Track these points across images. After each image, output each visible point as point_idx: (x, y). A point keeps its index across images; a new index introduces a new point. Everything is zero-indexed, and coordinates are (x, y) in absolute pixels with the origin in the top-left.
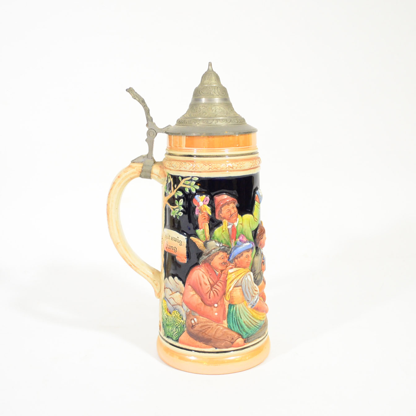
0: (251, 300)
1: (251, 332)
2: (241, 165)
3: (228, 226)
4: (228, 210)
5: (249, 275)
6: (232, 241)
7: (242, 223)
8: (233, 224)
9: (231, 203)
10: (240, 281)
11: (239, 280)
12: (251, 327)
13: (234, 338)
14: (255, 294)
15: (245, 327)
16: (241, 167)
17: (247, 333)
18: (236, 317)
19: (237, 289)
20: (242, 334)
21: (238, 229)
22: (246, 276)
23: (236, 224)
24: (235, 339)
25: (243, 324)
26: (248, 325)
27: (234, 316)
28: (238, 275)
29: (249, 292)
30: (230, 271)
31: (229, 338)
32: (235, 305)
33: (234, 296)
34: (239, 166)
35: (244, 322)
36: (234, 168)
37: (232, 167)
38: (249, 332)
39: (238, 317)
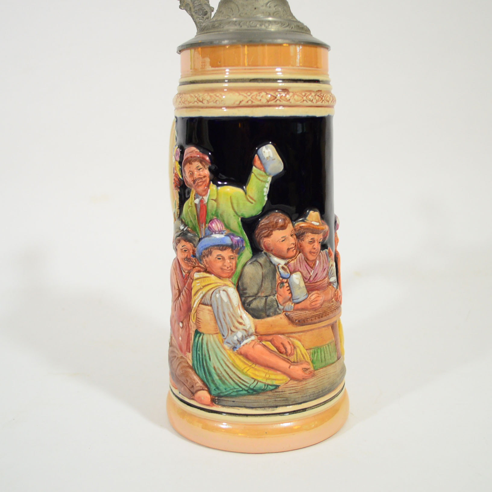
0: (228, 335)
1: (225, 389)
2: (217, 98)
3: (195, 199)
4: (191, 173)
5: (224, 290)
6: (202, 227)
7: (216, 199)
8: (203, 198)
9: (195, 160)
10: (208, 297)
11: (206, 294)
12: (226, 381)
13: (195, 387)
14: (237, 328)
15: (216, 378)
16: (216, 101)
17: (218, 388)
18: (202, 355)
19: (204, 309)
20: (209, 386)
21: (209, 207)
22: (217, 291)
23: (206, 198)
24: (196, 389)
25: (213, 371)
26: (221, 375)
27: (199, 351)
28: (204, 284)
29: (224, 320)
30: (196, 275)
31: (188, 383)
32: (202, 334)
33: (201, 319)
34: (213, 99)
35: (214, 368)
36: (204, 102)
37: (201, 100)
38: (222, 387)
39: (205, 355)
